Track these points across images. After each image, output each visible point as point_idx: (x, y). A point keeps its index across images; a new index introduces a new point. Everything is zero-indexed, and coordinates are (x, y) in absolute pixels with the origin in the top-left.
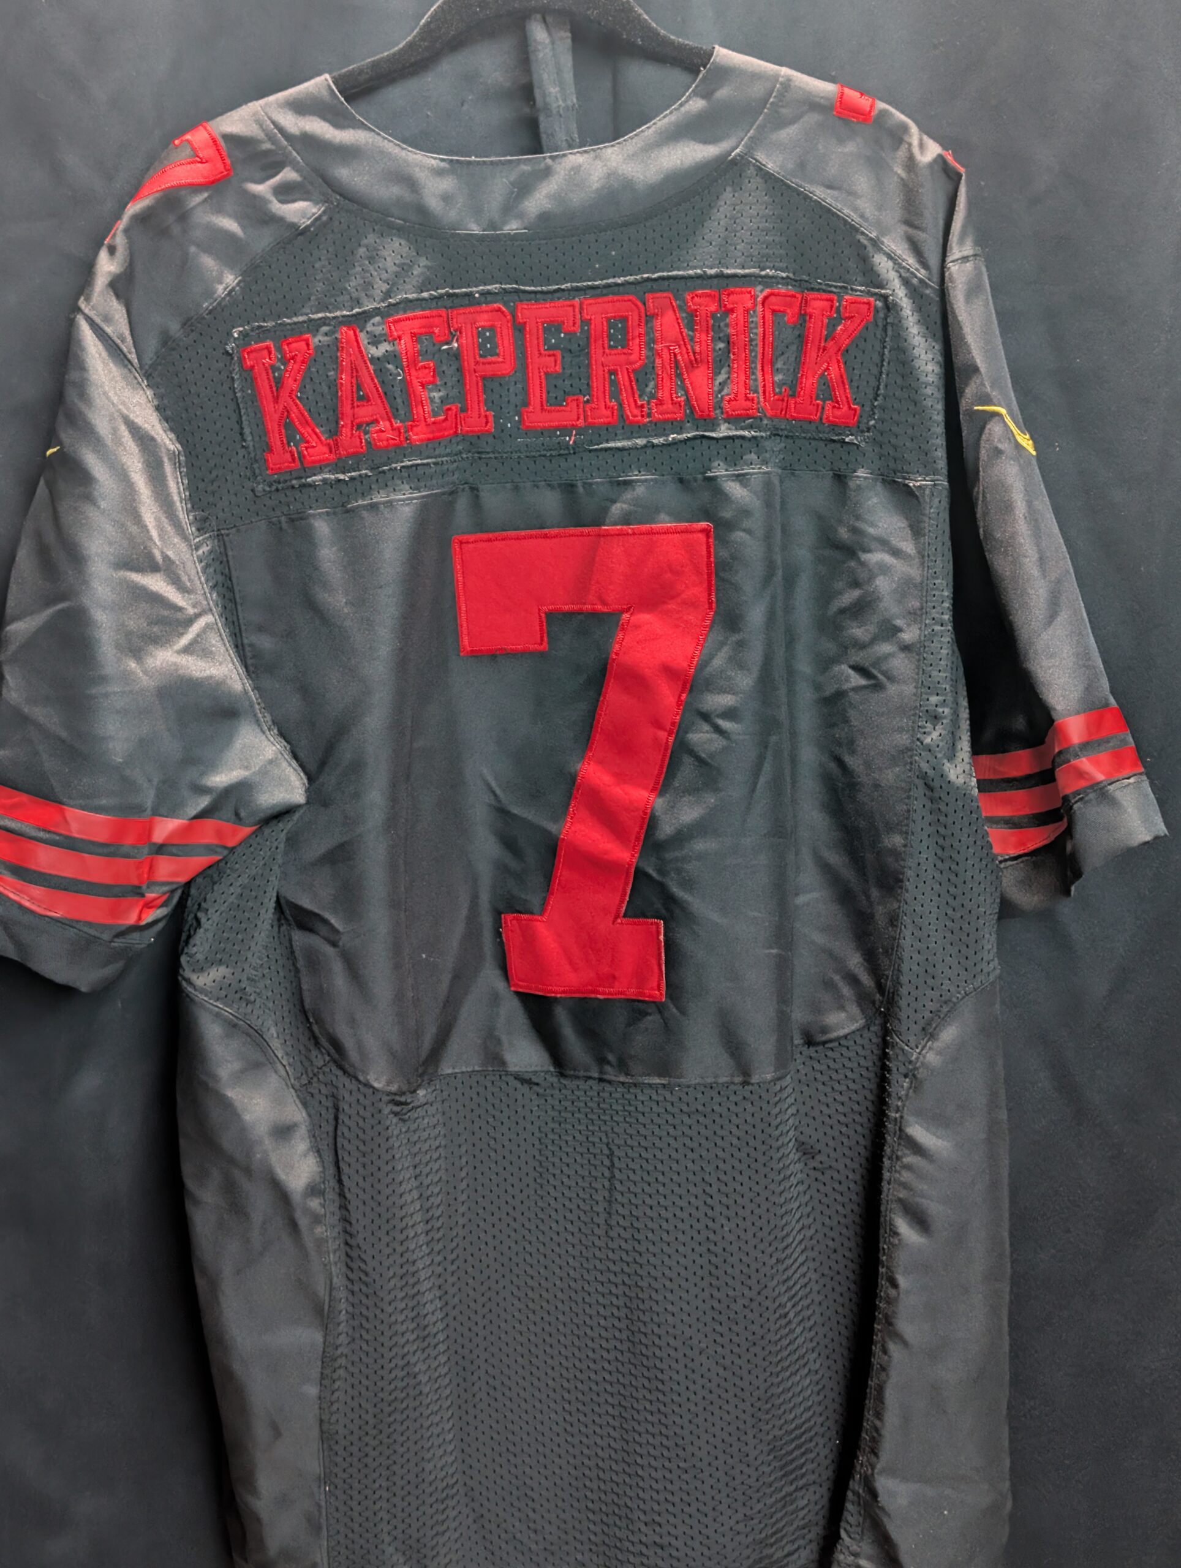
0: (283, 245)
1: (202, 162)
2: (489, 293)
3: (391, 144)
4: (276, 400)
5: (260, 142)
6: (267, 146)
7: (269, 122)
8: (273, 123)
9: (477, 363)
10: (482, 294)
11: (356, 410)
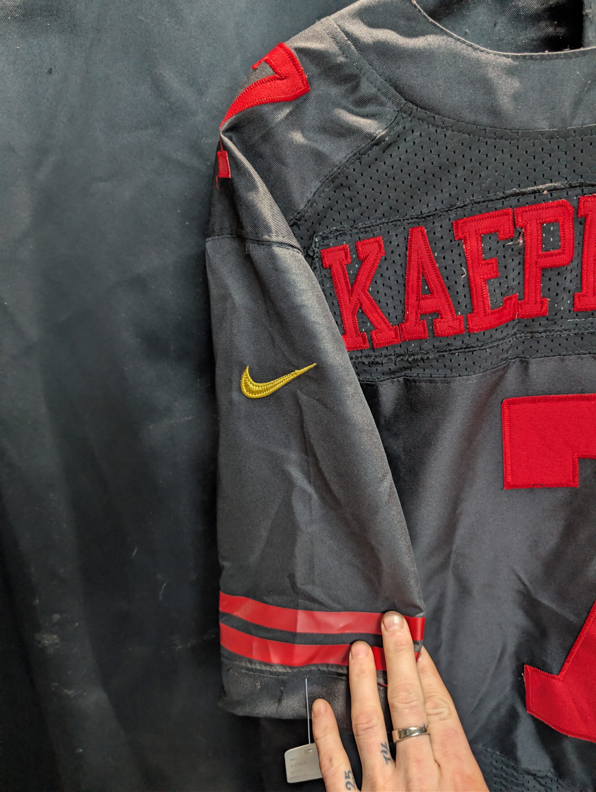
0: (359, 155)
1: (281, 79)
2: (555, 189)
3: (464, 46)
4: (351, 292)
5: (335, 55)
6: (341, 59)
7: (342, 34)
8: (347, 34)
9: (539, 256)
10: (550, 190)
11: (422, 302)
